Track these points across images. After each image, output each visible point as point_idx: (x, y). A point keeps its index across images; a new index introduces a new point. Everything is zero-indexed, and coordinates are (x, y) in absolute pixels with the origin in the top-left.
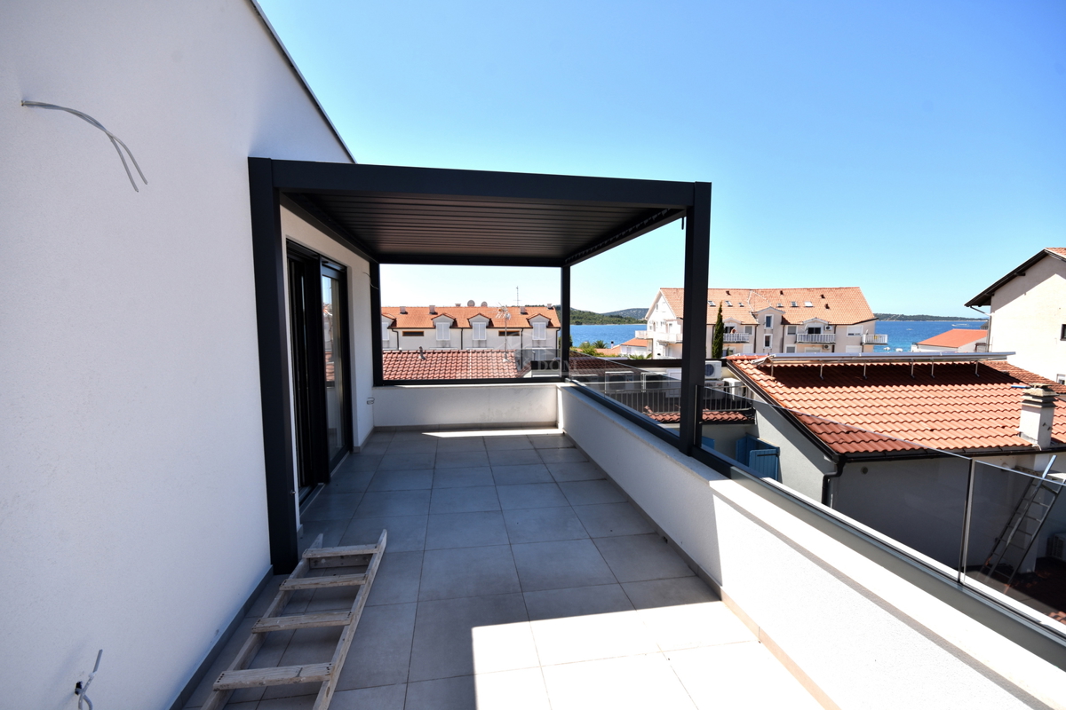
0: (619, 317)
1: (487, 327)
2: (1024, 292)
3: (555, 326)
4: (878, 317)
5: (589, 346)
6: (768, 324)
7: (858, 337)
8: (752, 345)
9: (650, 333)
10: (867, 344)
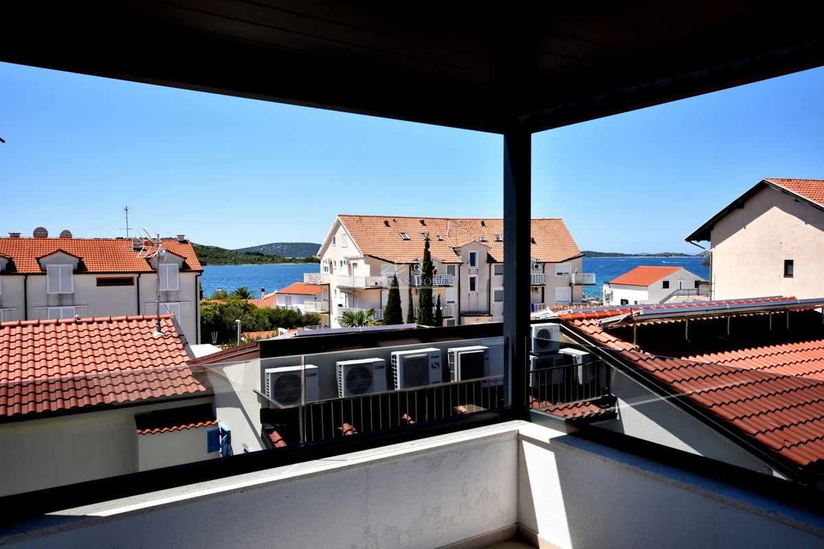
0: (258, 254)
1: (75, 272)
2: (743, 225)
3: (193, 268)
4: (586, 254)
5: (225, 296)
6: (473, 263)
7: (567, 276)
8: (455, 289)
9: (324, 277)
10: (576, 284)
